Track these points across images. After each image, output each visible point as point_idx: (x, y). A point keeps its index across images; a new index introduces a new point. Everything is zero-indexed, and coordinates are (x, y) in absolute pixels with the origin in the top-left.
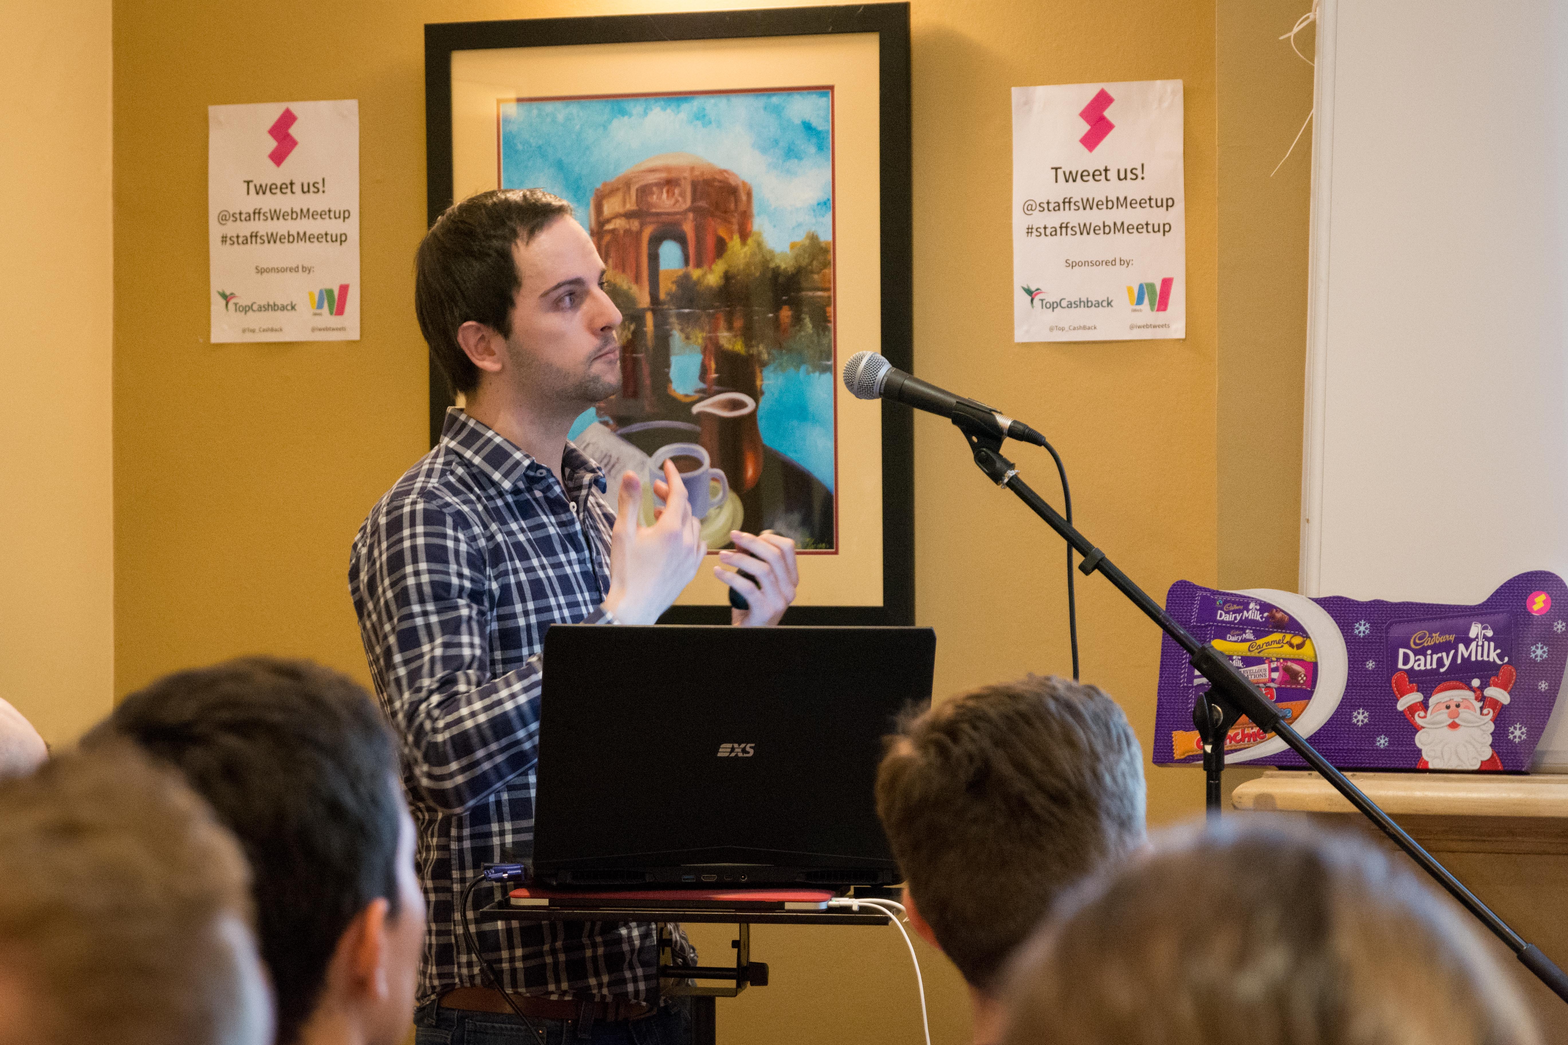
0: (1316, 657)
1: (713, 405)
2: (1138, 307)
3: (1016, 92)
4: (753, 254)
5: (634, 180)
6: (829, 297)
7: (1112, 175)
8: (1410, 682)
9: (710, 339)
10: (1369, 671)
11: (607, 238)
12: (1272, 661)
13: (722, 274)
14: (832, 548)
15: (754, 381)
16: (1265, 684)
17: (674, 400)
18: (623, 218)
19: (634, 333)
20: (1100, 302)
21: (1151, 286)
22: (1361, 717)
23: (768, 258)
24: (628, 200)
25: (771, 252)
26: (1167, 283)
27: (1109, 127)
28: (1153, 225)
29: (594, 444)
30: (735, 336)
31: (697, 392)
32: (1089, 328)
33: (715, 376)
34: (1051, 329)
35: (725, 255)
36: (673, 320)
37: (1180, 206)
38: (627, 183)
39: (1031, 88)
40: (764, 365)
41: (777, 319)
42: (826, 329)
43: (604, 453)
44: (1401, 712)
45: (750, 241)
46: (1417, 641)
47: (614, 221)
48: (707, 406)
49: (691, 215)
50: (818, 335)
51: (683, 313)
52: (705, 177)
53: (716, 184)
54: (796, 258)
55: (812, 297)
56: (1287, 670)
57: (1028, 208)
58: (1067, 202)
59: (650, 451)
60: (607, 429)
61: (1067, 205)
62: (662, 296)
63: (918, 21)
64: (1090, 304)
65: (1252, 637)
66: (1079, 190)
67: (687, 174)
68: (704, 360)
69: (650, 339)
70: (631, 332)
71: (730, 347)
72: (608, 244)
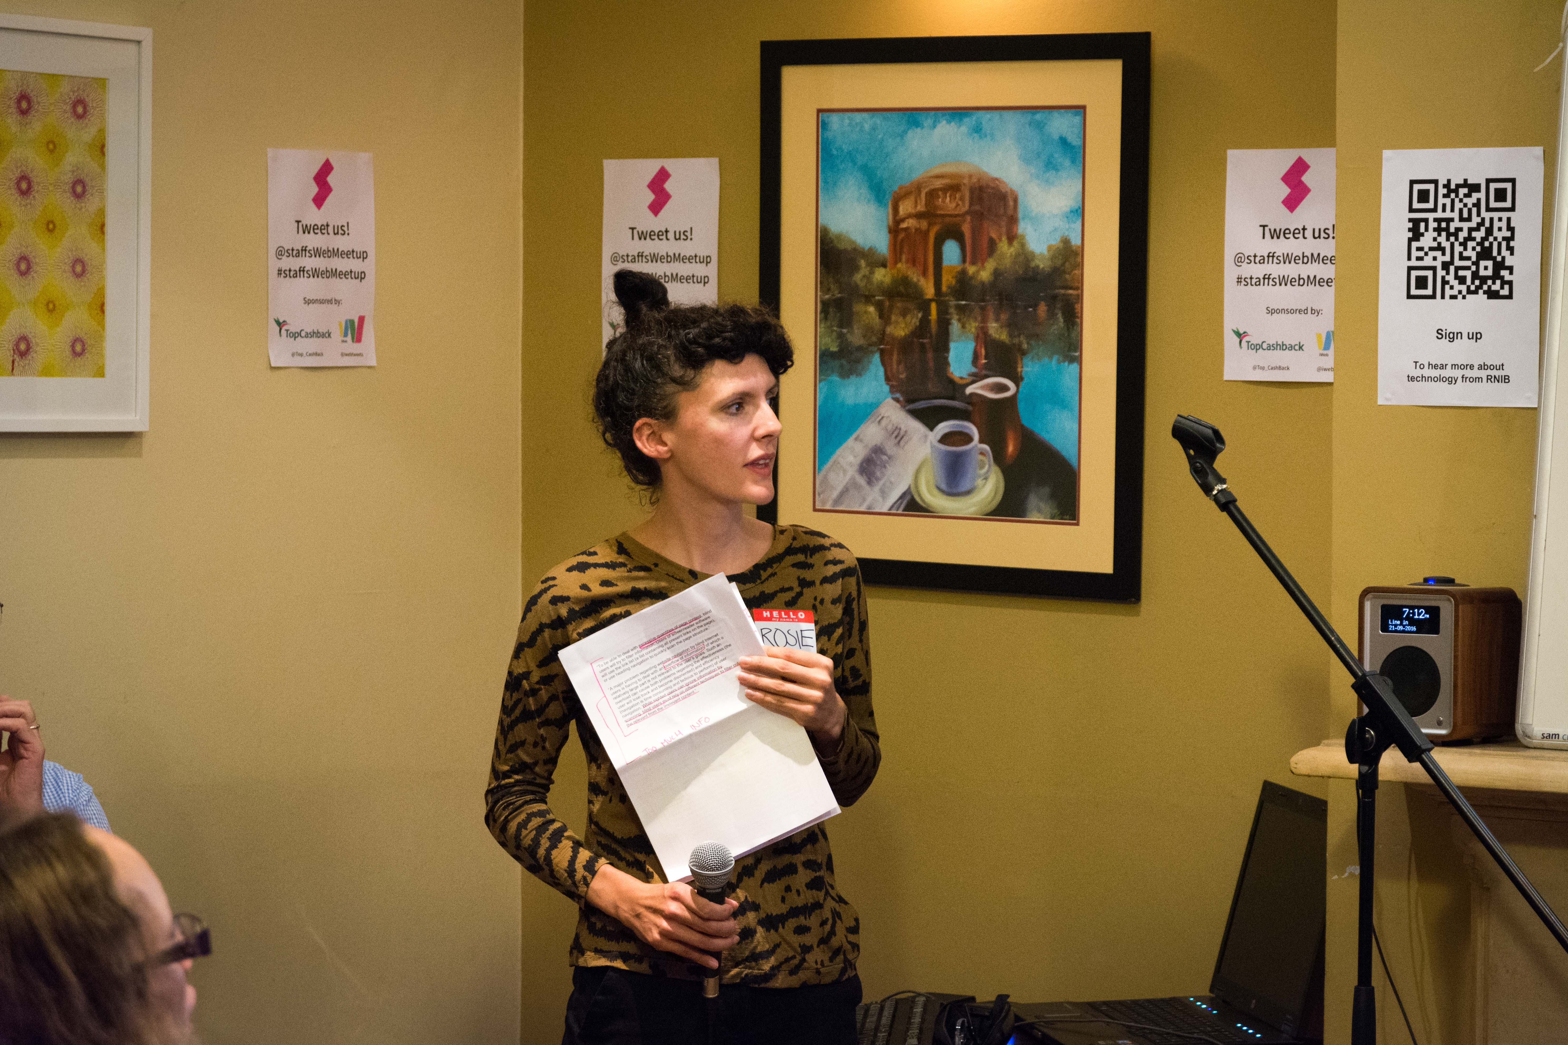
1: (982, 388)
4: (1018, 255)
5: (924, 184)
6: (1078, 295)
9: (982, 328)
13: (992, 271)
14: (1075, 520)
15: (1016, 368)
17: (951, 381)
18: (915, 218)
19: (921, 321)
23: (1030, 259)
24: (919, 202)
25: (1033, 253)
29: (888, 417)
30: (1001, 327)
31: (970, 375)
33: (984, 361)
35: (995, 254)
36: (952, 310)
38: (918, 187)
40: (1024, 353)
41: (1035, 314)
42: (1074, 324)
43: (895, 425)
45: (1015, 243)
47: (907, 220)
48: (977, 388)
49: (968, 218)
50: (1068, 329)
51: (961, 304)
52: (981, 184)
53: (989, 190)
54: (1052, 259)
55: (1064, 295)
59: (931, 426)
60: (898, 405)
62: (944, 289)
63: (1158, 50)
67: (966, 181)
68: (976, 347)
69: (934, 326)
70: (918, 320)
71: (997, 336)
72: (902, 240)
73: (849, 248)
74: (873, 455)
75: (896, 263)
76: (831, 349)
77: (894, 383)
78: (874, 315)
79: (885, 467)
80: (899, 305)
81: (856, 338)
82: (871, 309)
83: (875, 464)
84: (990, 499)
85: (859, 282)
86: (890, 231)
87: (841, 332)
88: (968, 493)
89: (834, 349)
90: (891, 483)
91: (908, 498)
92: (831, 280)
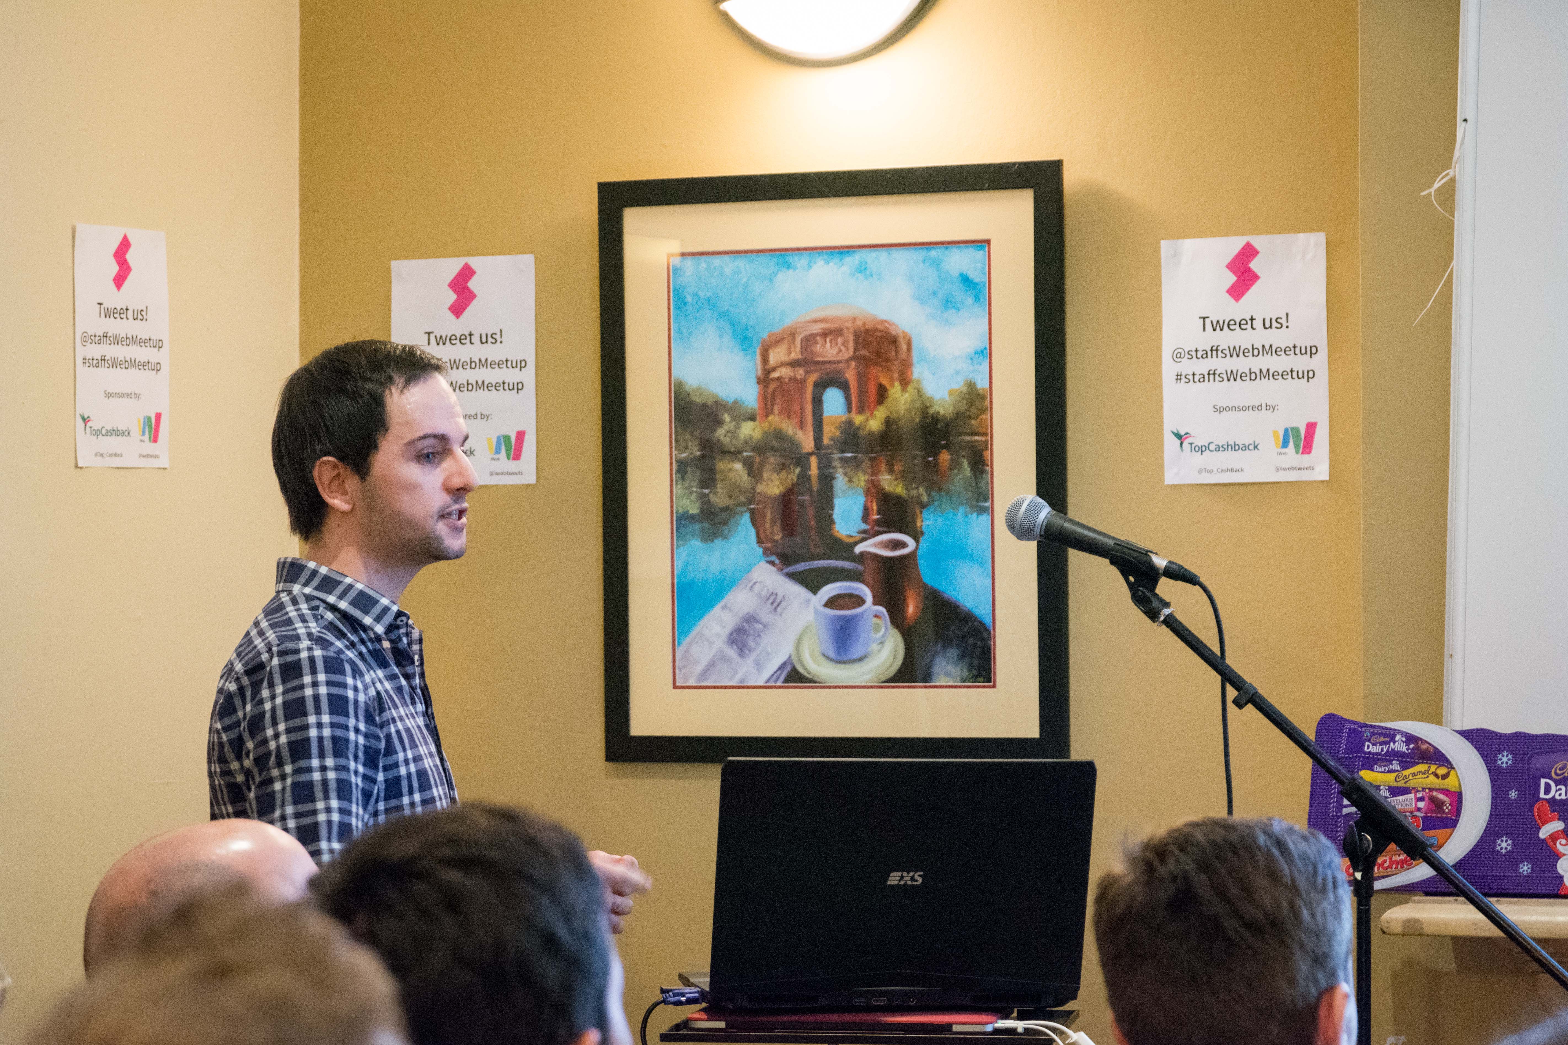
0: (1460, 787)
1: (875, 545)
2: (1284, 450)
3: (1164, 244)
4: (913, 401)
5: (798, 330)
6: (986, 442)
7: (1258, 324)
8: (1552, 811)
9: (872, 481)
10: (1512, 800)
11: (773, 386)
12: (1418, 791)
13: (883, 420)
14: (990, 682)
15: (915, 522)
16: (1411, 813)
17: (837, 541)
18: (789, 367)
19: (799, 476)
20: (1247, 445)
21: (1296, 430)
22: (1504, 845)
23: (928, 405)
24: (793, 349)
25: (931, 399)
26: (1311, 428)
27: (1255, 278)
28: (1298, 372)
29: (761, 582)
30: (897, 479)
31: (859, 532)
32: (1236, 471)
33: (876, 517)
34: (1200, 472)
35: (886, 402)
36: (836, 463)
37: (1323, 353)
38: (792, 334)
39: (1180, 241)
40: (924, 506)
41: (936, 463)
42: (983, 472)
43: (771, 591)
44: (1543, 840)
45: (910, 388)
46: (1558, 772)
47: (779, 369)
48: (870, 546)
49: (853, 364)
50: (976, 478)
51: (846, 457)
52: (867, 327)
53: (878, 334)
54: (954, 404)
55: (970, 442)
56: (1432, 799)
57: (1178, 356)
58: (1215, 350)
59: (814, 590)
60: (773, 569)
61: (1214, 353)
62: (826, 441)
63: (1071, 179)
64: (1237, 448)
65: (1398, 768)
66: (1225, 339)
67: (849, 325)
68: (866, 502)
69: (814, 481)
70: (796, 475)
71: (892, 490)
72: (774, 392)
73: (710, 402)
74: (745, 624)
75: (767, 416)
76: (691, 512)
77: (769, 545)
78: (741, 472)
79: (759, 636)
80: (772, 460)
81: (720, 498)
82: (738, 466)
83: (748, 635)
84: (888, 664)
85: (722, 437)
86: (759, 382)
87: (702, 492)
88: (861, 659)
89: (694, 510)
90: (768, 653)
91: (788, 668)
92: (688, 436)
